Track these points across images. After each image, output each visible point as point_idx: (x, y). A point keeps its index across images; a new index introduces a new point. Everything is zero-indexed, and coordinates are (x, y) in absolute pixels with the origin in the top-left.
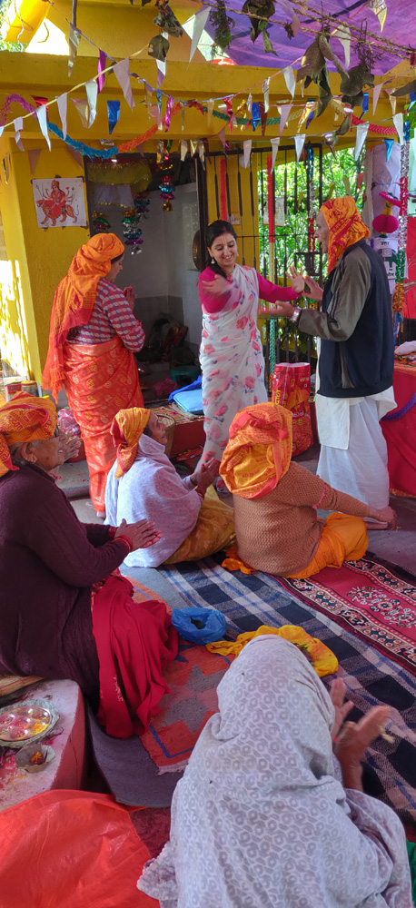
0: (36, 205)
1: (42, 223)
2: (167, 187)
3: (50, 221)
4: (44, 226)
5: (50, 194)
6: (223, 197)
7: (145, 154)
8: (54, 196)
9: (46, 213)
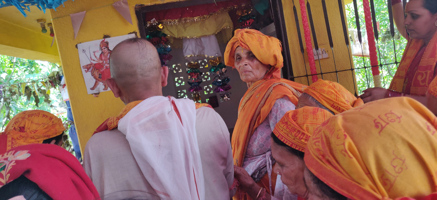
0: (83, 70)
1: (92, 89)
3: (101, 86)
4: (95, 91)
5: (98, 56)
8: (103, 58)
9: (95, 77)
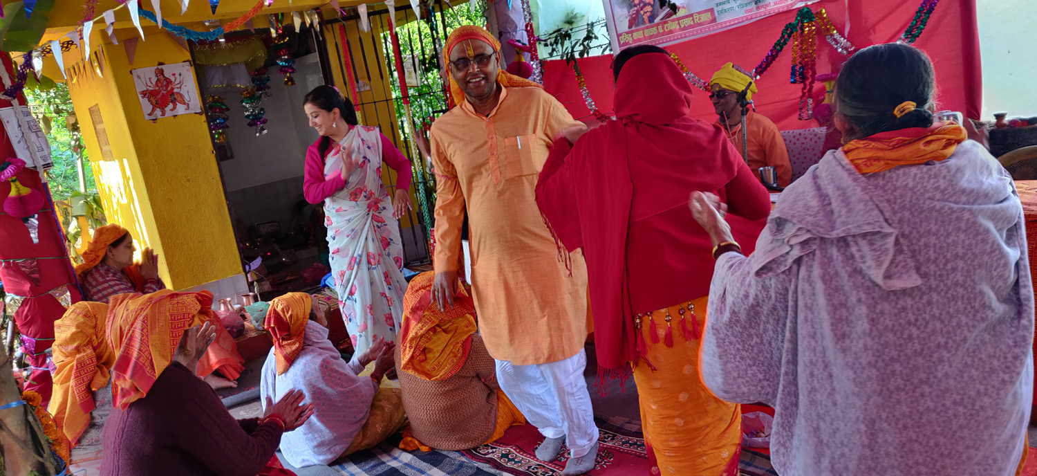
0: (140, 96)
1: (150, 115)
2: (285, 61)
3: (158, 112)
4: (152, 117)
5: (154, 82)
6: (347, 64)
7: (255, 29)
8: (159, 85)
9: (152, 104)
